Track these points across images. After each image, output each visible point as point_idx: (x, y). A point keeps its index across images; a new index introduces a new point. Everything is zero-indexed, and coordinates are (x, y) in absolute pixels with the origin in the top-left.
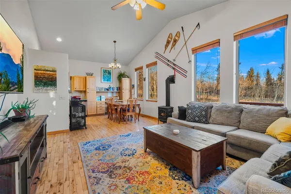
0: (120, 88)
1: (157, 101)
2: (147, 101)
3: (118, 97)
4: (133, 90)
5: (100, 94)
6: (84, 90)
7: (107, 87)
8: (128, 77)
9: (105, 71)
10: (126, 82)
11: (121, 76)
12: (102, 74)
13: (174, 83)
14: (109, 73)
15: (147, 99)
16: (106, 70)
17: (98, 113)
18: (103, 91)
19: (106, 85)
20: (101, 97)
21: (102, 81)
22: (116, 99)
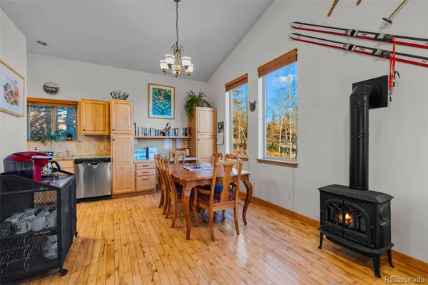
0: (190, 130)
1: (295, 166)
2: (260, 161)
3: (187, 151)
4: (220, 136)
5: (146, 144)
6: (106, 133)
7: (162, 127)
8: (209, 106)
9: (158, 92)
10: (204, 116)
11: (192, 104)
12: (151, 99)
13: (385, 105)
14: (168, 97)
15: (260, 157)
16: (159, 90)
17: (139, 189)
18: (153, 135)
19: (159, 123)
20: (147, 149)
21: (151, 115)
22: (182, 154)
